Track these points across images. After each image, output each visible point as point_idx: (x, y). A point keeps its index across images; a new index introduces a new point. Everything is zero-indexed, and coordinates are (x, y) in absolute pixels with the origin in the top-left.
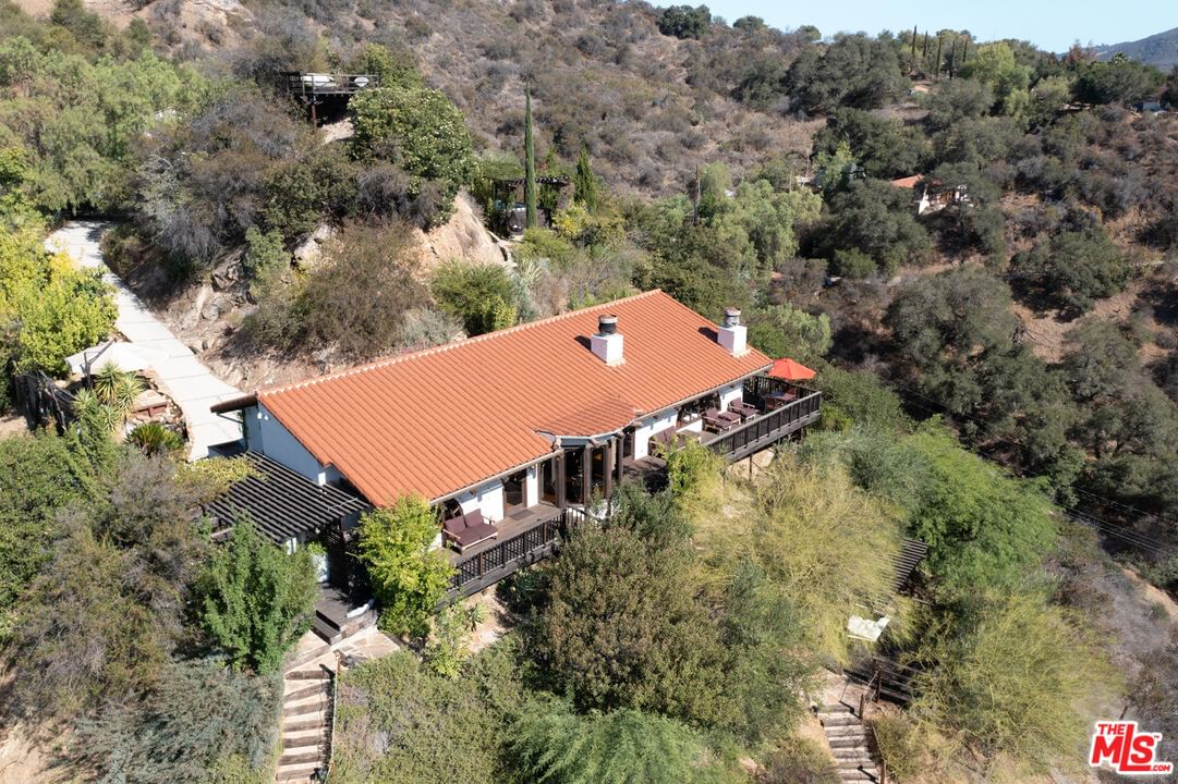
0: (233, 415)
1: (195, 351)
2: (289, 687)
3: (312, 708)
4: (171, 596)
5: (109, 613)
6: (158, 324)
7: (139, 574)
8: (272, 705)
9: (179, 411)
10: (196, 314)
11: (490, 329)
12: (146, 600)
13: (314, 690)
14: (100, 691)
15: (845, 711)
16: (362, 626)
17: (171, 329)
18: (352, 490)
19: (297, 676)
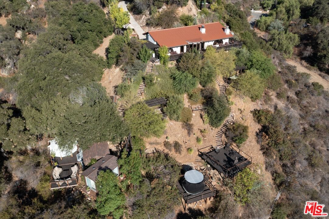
0: (145, 35)
1: (141, 27)
2: (148, 67)
3: (150, 69)
4: (135, 54)
5: (129, 55)
6: (136, 22)
7: (132, 51)
8: (146, 66)
9: (138, 36)
10: (142, 20)
11: (188, 25)
12: (133, 54)
13: (151, 68)
14: (127, 63)
15: (224, 86)
16: (158, 62)
17: (138, 23)
18: (159, 45)
19: (149, 66)
